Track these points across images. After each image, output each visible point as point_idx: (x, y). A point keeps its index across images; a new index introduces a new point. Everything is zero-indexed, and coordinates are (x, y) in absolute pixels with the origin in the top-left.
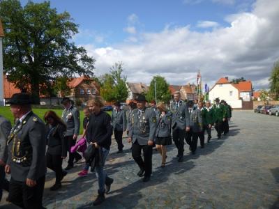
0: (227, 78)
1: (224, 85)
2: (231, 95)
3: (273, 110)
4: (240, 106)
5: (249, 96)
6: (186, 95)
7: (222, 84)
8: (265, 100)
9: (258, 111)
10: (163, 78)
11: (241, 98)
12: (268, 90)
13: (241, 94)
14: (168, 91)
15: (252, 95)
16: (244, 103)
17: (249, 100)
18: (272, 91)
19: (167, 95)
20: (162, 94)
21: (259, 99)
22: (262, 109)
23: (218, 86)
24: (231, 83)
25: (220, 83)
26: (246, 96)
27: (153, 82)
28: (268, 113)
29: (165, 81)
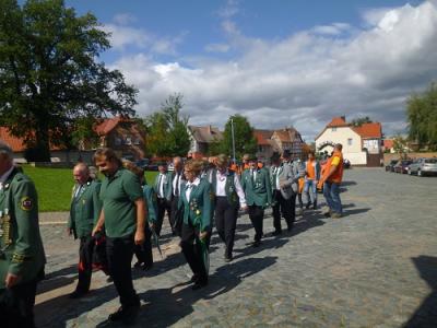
0: (343, 118)
1: (339, 129)
2: (350, 144)
3: (413, 167)
4: (364, 162)
5: (376, 146)
6: (280, 145)
7: (336, 127)
8: (402, 151)
9: (391, 169)
10: (245, 119)
11: (364, 149)
12: (405, 137)
13: (365, 142)
14: (254, 139)
15: (382, 144)
16: (370, 157)
17: (377, 152)
18: (412, 137)
19: (252, 146)
20: (243, 144)
21: (392, 151)
22: (397, 165)
23: (329, 130)
24: (349, 125)
25: (334, 126)
26: (373, 146)
27: (229, 124)
28: (405, 172)
29: (248, 124)
